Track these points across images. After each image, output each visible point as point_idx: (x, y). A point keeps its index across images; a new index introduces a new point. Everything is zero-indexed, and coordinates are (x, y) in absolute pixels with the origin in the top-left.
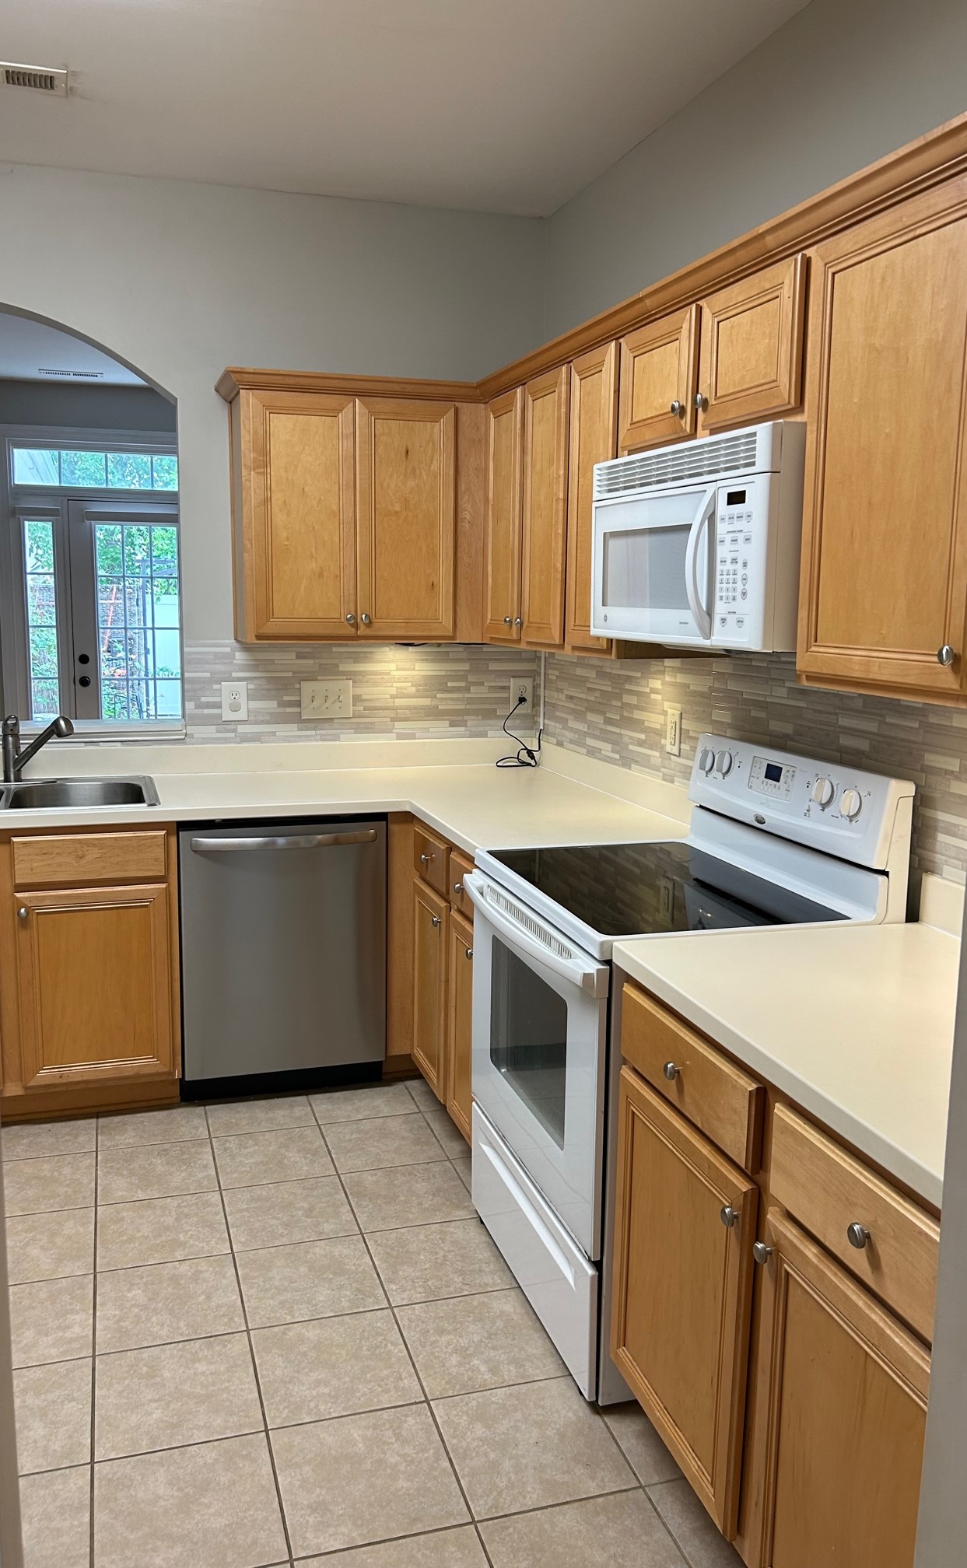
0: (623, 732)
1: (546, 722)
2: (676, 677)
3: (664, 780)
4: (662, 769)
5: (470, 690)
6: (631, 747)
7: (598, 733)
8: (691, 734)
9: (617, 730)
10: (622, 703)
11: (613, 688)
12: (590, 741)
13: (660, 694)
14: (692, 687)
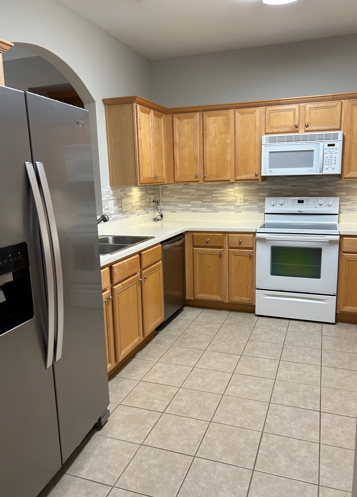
0: (212, 204)
1: (163, 207)
2: (240, 187)
3: (236, 212)
4: (235, 210)
5: (146, 199)
6: (217, 207)
7: (199, 206)
8: (249, 200)
9: (211, 204)
10: (212, 196)
11: (206, 193)
12: (192, 209)
13: (233, 192)
14: (248, 189)
